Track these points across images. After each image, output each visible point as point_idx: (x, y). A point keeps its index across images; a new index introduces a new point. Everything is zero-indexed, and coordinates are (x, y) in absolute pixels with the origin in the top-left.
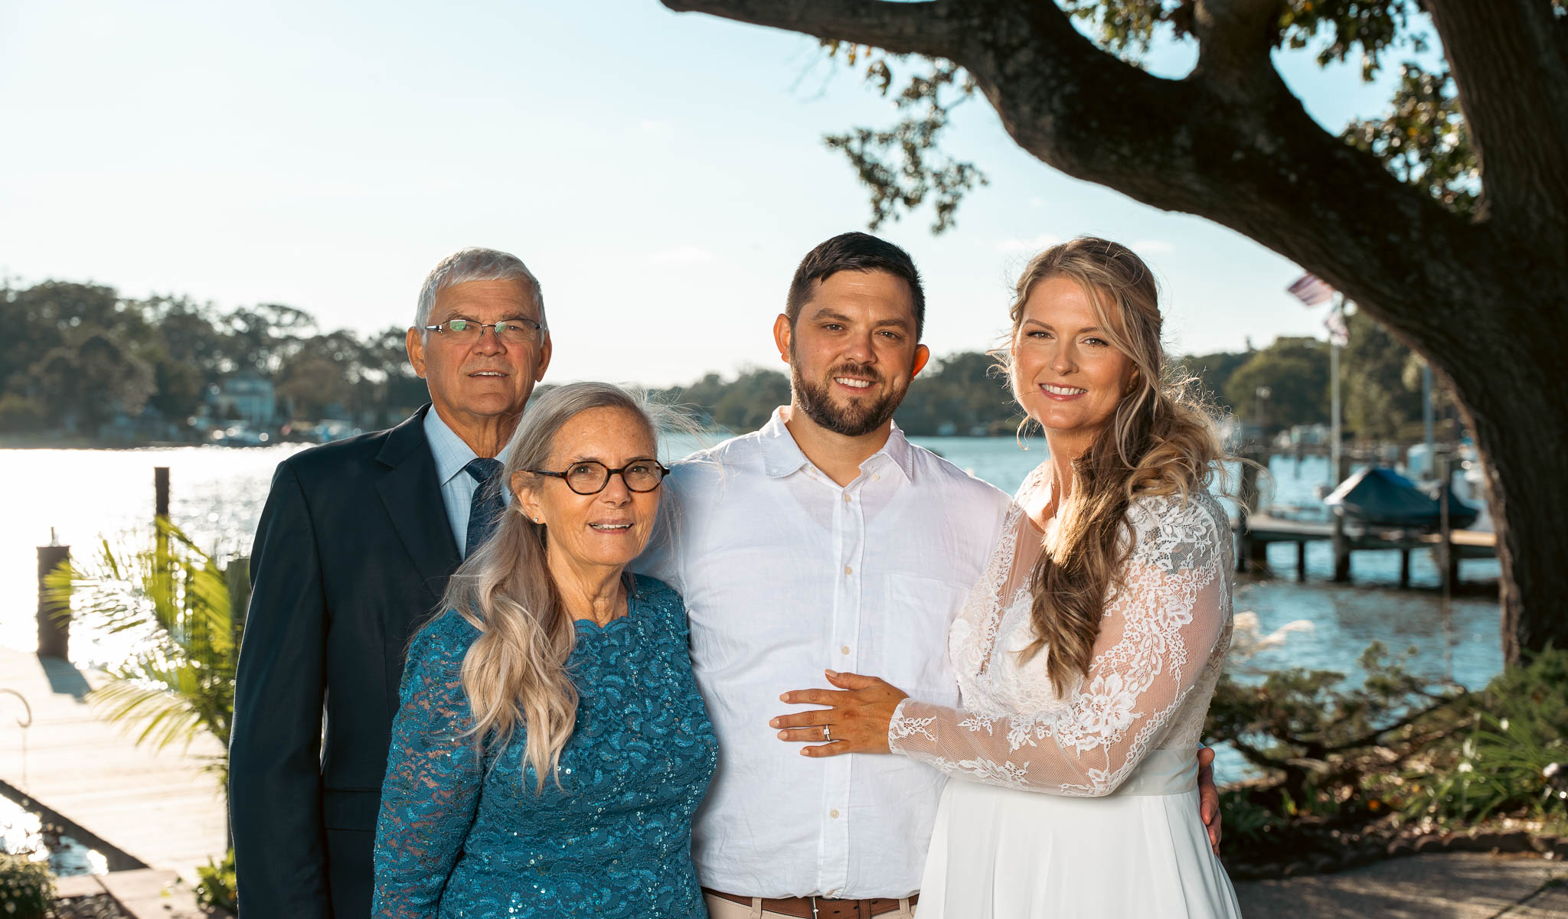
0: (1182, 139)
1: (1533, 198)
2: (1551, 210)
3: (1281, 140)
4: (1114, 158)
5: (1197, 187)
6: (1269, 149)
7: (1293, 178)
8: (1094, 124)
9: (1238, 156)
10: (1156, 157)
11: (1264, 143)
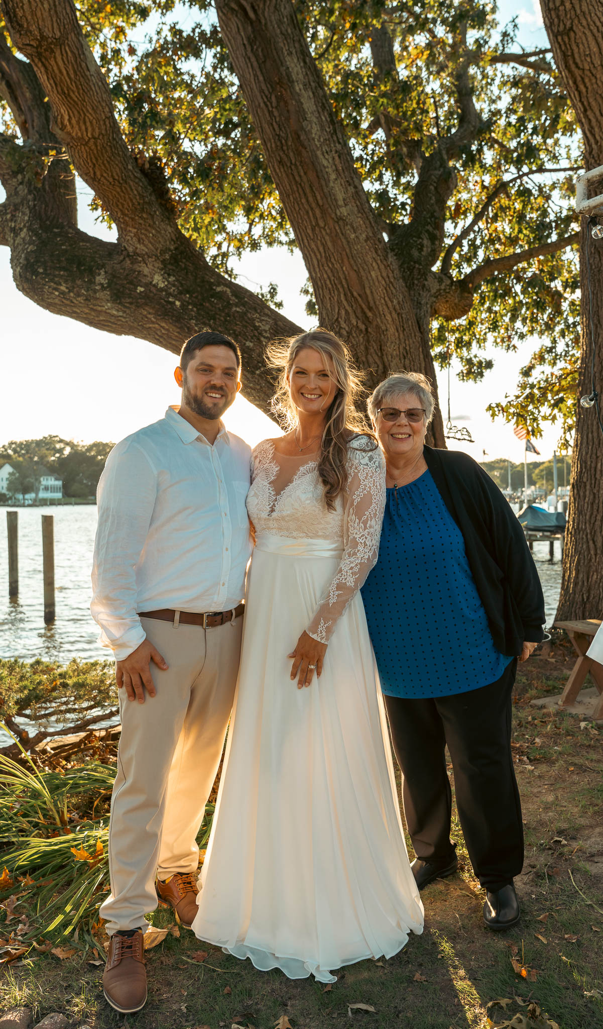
0: (101, 279)
1: (343, 312)
2: (354, 322)
3: (172, 279)
4: (57, 293)
5: (115, 312)
6: (162, 285)
7: (178, 303)
8: (41, 270)
9: (140, 289)
10: (83, 291)
11: (158, 280)
